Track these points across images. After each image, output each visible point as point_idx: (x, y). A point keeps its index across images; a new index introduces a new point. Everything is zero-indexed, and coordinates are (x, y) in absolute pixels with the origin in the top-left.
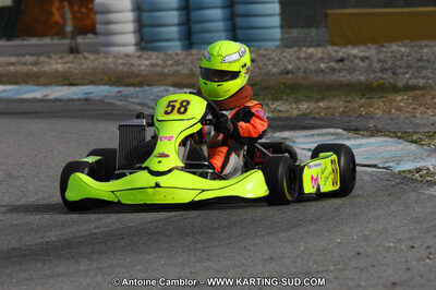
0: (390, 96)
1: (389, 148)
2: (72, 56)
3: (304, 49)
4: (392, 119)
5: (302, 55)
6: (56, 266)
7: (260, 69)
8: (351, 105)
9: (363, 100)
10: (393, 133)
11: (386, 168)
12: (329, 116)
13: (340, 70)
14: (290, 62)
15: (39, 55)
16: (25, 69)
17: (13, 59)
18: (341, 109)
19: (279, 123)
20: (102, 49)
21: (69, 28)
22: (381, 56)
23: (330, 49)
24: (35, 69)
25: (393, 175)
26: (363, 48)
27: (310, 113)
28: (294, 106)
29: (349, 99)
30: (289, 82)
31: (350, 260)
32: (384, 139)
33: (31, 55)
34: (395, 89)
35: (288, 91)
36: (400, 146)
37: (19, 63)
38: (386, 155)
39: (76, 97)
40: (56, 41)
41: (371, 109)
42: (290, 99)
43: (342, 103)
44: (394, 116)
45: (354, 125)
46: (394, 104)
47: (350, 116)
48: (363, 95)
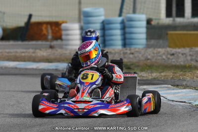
0: (194, 71)
1: (191, 94)
2: (50, 50)
3: (156, 49)
4: (194, 81)
5: (155, 52)
7: (135, 57)
8: (176, 75)
9: (181, 73)
10: (194, 87)
11: (190, 103)
12: (166, 79)
13: (172, 59)
14: (149, 55)
15: (36, 49)
16: (29, 55)
17: (24, 50)
18: (171, 76)
19: (142, 82)
20: (64, 47)
21: (50, 37)
22: (191, 53)
23: (169, 49)
24: (33, 55)
25: (192, 106)
26: (183, 49)
27: (157, 78)
28: (150, 74)
29: (175, 72)
30: (148, 64)
32: (190, 90)
33: (32, 48)
34: (196, 68)
35: (147, 68)
36: (197, 94)
37: (26, 52)
38: (190, 97)
39: (51, 68)
40: (44, 43)
41: (185, 77)
42: (148, 71)
43: (172, 74)
44: (195, 80)
45: (177, 83)
46: (196, 75)
47: (175, 80)
48: (182, 70)
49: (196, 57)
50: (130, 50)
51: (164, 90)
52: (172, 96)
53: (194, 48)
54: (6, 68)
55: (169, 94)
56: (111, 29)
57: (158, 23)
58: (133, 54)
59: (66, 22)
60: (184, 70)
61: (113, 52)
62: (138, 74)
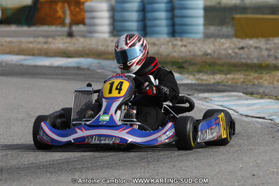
0: (273, 73)
1: (273, 107)
2: (68, 40)
3: (218, 40)
4: (275, 88)
6: (60, 175)
7: (189, 51)
8: (248, 78)
9: (256, 75)
10: (276, 96)
11: (271, 120)
12: (234, 84)
13: (242, 54)
14: (209, 48)
15: (48, 37)
16: (39, 46)
17: (31, 39)
18: (242, 80)
19: (202, 88)
20: (90, 35)
21: (68, 21)
22: (268, 46)
23: (235, 40)
24: (45, 46)
25: (275, 124)
26: (256, 40)
27: (222, 81)
28: (212, 77)
29: (247, 73)
30: (208, 61)
31: (248, 179)
32: (270, 100)
33: (43, 37)
34: (276, 68)
35: (207, 67)
37: (35, 42)
38: (271, 111)
40: (59, 28)
41: (261, 81)
42: (209, 72)
43: (242, 76)
44: (276, 86)
45: (250, 90)
46: (276, 78)
47: (248, 85)
48: (256, 71)
49: (275, 52)
50: (181, 40)
52: (245, 108)
53: (271, 39)
54: (7, 65)
55: (240, 106)
56: (154, 10)
57: (219, 3)
60: (259, 72)
61: (157, 43)
62: (194, 75)
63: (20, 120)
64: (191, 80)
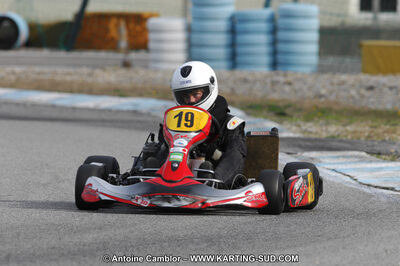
2: (123, 72)
3: (337, 76)
7: (296, 91)
8: (376, 131)
9: (388, 127)
12: (355, 140)
13: (369, 97)
14: (324, 87)
15: (95, 67)
17: (71, 70)
18: (367, 134)
19: (308, 144)
20: (153, 65)
21: (123, 44)
23: (362, 76)
24: (90, 80)
26: (392, 78)
27: (339, 135)
28: (324, 128)
29: (375, 124)
30: (321, 106)
33: (88, 66)
35: (320, 114)
37: (75, 73)
39: (125, 108)
40: (111, 55)
41: (394, 136)
42: (321, 122)
43: (367, 128)
45: (378, 149)
47: (374, 141)
48: (389, 121)
50: (285, 75)
51: (350, 163)
52: (367, 175)
54: (34, 105)
55: (361, 171)
56: (246, 32)
57: (343, 24)
58: (290, 84)
59: (157, 15)
60: (393, 122)
61: (250, 78)
62: (299, 126)
63: (44, 185)
64: (295, 132)
